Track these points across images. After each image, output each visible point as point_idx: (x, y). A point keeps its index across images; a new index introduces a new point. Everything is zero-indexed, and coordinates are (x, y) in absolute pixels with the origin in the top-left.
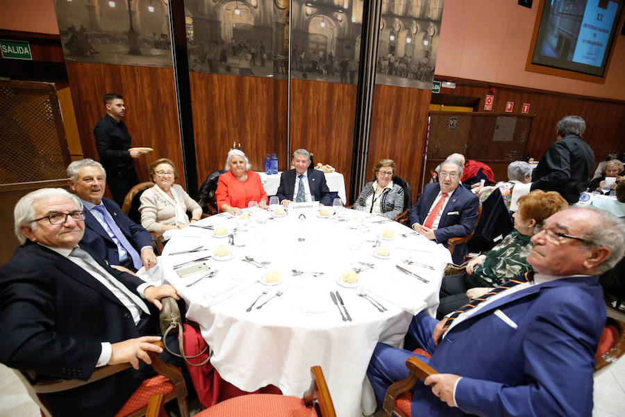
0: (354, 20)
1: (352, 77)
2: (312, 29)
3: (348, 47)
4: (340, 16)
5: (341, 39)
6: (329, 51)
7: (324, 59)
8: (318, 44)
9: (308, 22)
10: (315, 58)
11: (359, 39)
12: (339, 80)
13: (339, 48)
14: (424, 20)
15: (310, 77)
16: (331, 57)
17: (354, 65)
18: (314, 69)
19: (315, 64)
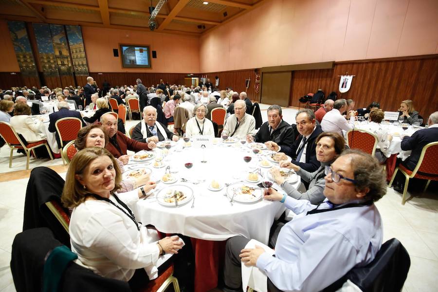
2: (61, 68)
5: (67, 69)
14: (83, 65)
18: (64, 74)
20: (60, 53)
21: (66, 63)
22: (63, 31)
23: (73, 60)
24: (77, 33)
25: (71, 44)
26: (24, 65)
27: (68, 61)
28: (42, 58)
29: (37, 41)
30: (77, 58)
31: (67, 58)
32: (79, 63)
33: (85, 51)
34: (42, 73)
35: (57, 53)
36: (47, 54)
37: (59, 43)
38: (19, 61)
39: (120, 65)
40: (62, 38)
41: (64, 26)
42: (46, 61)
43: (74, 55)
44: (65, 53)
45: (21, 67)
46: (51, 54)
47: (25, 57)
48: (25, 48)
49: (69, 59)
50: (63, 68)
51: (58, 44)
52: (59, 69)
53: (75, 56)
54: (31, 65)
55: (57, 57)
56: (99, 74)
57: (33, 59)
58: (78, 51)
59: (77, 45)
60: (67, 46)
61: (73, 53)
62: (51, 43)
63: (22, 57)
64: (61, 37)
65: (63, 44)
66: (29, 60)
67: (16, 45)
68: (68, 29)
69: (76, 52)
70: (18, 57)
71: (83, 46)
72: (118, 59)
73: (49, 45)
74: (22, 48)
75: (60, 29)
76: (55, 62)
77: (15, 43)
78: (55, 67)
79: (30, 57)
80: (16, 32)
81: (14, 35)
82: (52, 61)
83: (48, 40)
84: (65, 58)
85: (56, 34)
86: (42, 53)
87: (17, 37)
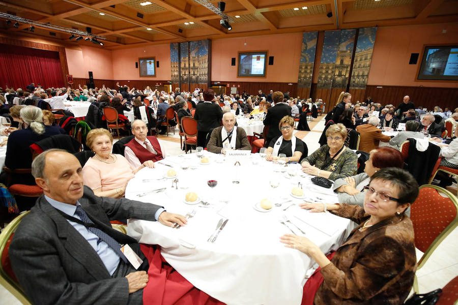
20: (342, 62)
21: (343, 73)
22: (354, 36)
23: (353, 69)
24: (370, 37)
25: (358, 50)
26: (303, 76)
27: (347, 71)
28: (322, 68)
29: (324, 50)
30: (359, 68)
32: (359, 73)
33: (371, 58)
34: (316, 84)
35: (338, 63)
36: (328, 63)
37: (345, 49)
38: (300, 72)
39: (414, 76)
41: (358, 30)
42: (324, 71)
43: (356, 64)
44: (347, 62)
45: (300, 77)
46: (332, 63)
47: (306, 68)
48: (309, 59)
49: (349, 69)
50: (339, 79)
52: (334, 80)
53: (358, 65)
54: (308, 76)
55: (337, 67)
56: (378, 87)
57: (312, 70)
58: (364, 59)
59: (364, 52)
61: (356, 61)
62: (336, 51)
63: (303, 67)
64: (349, 43)
65: (349, 51)
66: (308, 71)
67: (303, 56)
68: (360, 32)
69: (361, 60)
70: (301, 68)
71: (372, 52)
72: (415, 67)
73: (333, 54)
74: (307, 59)
75: (352, 33)
76: (333, 72)
77: (303, 54)
78: (331, 78)
79: (311, 68)
80: (307, 43)
81: (305, 46)
82: (330, 72)
83: (334, 48)
84: (344, 67)
85: (345, 41)
86: (323, 63)
87: (306, 47)
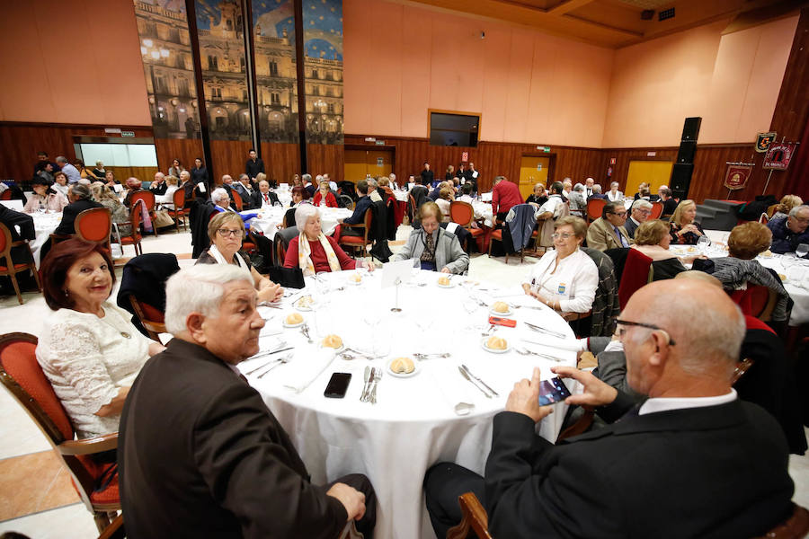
0: (293, 112)
1: (296, 140)
2: (270, 118)
3: (292, 125)
4: (285, 111)
5: (287, 122)
6: (280, 127)
7: (278, 132)
8: (273, 125)
9: (267, 116)
10: (273, 132)
11: (297, 121)
12: (288, 142)
13: (286, 126)
15: (271, 141)
16: (282, 131)
17: (297, 133)
18: (273, 137)
19: (273, 135)
31: (291, 86)
40: (284, 22)
51: (268, 39)
60: (293, 48)
